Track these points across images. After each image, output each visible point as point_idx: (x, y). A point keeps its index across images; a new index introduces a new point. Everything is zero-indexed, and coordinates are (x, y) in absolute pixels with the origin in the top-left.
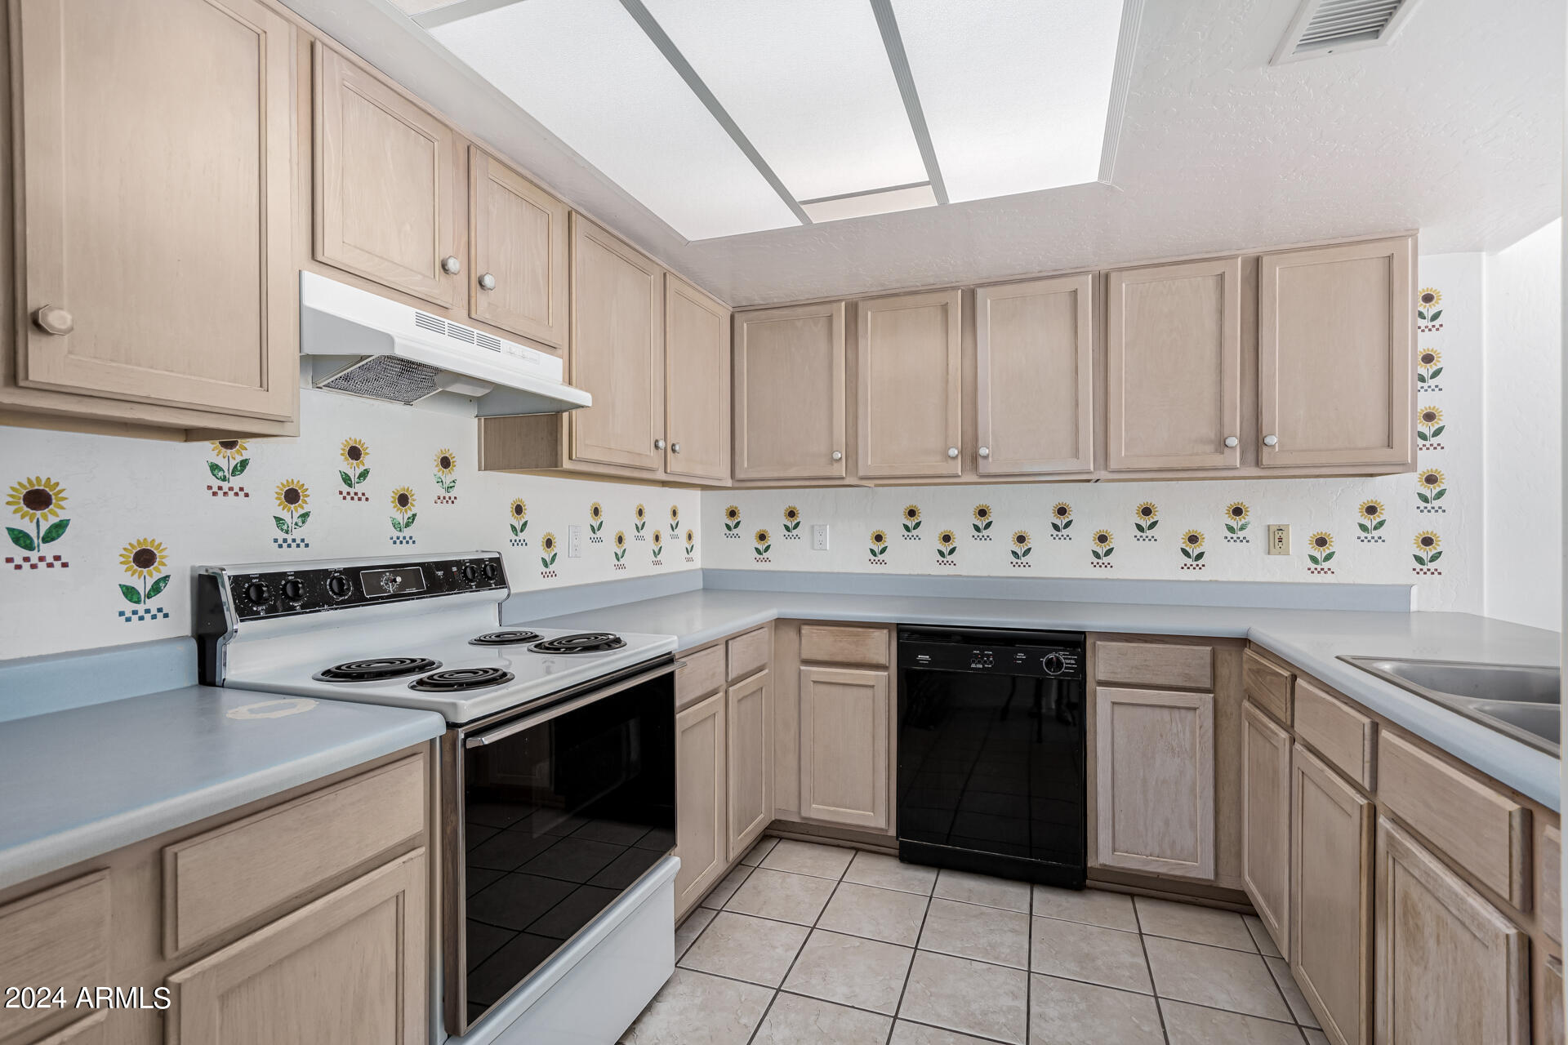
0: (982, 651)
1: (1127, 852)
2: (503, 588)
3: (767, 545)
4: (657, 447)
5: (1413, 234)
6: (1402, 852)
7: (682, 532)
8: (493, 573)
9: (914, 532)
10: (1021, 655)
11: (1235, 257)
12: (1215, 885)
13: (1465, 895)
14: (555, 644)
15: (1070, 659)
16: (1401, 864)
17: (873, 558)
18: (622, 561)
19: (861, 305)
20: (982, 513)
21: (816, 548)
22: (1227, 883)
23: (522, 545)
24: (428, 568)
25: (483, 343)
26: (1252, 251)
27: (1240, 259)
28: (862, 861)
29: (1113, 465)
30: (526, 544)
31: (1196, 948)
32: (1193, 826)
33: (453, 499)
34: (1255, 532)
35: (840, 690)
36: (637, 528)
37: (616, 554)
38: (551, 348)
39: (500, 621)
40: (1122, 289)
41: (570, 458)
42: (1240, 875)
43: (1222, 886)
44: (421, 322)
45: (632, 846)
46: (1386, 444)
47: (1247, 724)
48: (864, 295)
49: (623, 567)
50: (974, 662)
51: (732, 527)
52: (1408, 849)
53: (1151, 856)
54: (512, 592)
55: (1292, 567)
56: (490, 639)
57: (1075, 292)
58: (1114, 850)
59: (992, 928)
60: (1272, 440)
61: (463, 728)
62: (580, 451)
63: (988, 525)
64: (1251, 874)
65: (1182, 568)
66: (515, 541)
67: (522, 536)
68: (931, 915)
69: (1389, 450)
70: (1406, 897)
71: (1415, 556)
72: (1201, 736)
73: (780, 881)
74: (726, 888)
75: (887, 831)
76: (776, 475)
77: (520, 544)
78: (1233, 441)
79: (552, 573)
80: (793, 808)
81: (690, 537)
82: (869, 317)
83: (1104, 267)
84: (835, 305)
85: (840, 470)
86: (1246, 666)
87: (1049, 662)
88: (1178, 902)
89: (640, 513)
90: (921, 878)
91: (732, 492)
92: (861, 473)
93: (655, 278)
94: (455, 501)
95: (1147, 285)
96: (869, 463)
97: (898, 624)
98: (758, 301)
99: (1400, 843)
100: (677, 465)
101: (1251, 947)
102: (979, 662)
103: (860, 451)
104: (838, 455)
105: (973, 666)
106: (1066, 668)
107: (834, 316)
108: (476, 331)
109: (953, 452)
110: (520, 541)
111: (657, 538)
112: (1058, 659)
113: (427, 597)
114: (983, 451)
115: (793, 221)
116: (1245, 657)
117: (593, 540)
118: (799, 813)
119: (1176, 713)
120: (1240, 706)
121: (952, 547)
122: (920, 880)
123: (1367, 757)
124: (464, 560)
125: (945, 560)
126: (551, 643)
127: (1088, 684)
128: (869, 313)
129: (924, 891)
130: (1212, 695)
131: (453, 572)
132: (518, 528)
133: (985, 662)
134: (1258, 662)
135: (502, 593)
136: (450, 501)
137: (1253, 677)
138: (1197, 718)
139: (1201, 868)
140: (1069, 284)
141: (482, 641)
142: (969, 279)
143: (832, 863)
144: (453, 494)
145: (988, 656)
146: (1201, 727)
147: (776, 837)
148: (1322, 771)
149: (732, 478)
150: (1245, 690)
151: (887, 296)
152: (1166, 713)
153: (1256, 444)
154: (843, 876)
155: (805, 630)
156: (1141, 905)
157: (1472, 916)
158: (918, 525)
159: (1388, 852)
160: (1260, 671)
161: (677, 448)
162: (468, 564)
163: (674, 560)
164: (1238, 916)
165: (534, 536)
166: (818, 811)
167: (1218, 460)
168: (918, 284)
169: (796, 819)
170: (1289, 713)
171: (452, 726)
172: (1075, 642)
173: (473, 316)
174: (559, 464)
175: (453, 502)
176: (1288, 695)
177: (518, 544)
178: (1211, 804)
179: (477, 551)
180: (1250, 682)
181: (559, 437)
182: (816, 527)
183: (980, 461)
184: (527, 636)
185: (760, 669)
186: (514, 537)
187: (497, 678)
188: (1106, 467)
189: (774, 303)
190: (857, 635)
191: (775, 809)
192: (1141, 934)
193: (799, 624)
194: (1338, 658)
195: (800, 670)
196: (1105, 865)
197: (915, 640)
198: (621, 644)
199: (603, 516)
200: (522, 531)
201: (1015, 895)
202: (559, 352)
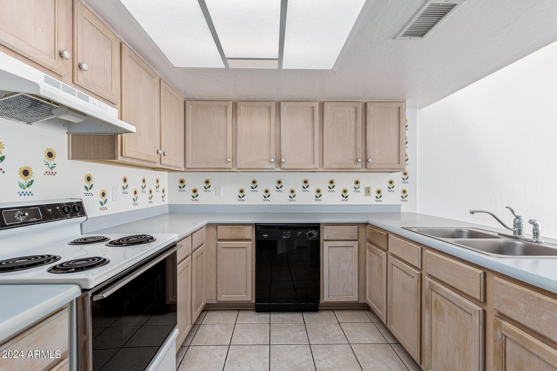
0: (286, 232)
1: (333, 296)
2: (84, 216)
3: (197, 194)
4: (158, 153)
5: (404, 101)
6: (436, 287)
7: (160, 189)
8: (79, 209)
9: (255, 189)
10: (300, 233)
11: (360, 102)
12: (358, 302)
13: (462, 299)
14: (120, 241)
15: (316, 233)
16: (434, 291)
17: (239, 199)
18: (136, 202)
19: (238, 103)
20: (279, 182)
21: (217, 195)
22: (361, 301)
23: (90, 195)
24: (43, 208)
25: (80, 96)
26: (365, 101)
27: (361, 103)
28: (242, 314)
29: (325, 167)
30: (92, 195)
31: (355, 324)
32: (352, 284)
33: (54, 173)
34: (362, 189)
35: (233, 250)
36: (143, 187)
37: (134, 199)
38: (113, 104)
39: (81, 231)
40: (328, 107)
41: (122, 155)
42: (365, 298)
43: (360, 302)
44: (47, 80)
45: (143, 325)
46: (398, 163)
47: (368, 250)
48: (239, 100)
49: (136, 204)
50: (283, 236)
51: (182, 187)
52: (438, 286)
53: (340, 296)
54: (88, 217)
55: (371, 200)
56: (80, 242)
57: (313, 107)
58: (329, 296)
59: (294, 331)
60: (370, 160)
61: (91, 291)
62: (126, 152)
63: (281, 187)
64: (370, 298)
65: (342, 201)
66: (87, 193)
67: (90, 191)
68: (272, 331)
69: (399, 164)
70: (436, 301)
71: (401, 196)
72: (355, 255)
73: (212, 328)
74: (189, 336)
75: (251, 301)
76: (204, 166)
77: (89, 195)
78: (360, 160)
79: (105, 208)
80: (214, 298)
81: (163, 191)
82: (241, 108)
83: (322, 100)
84: (228, 102)
85: (230, 165)
86: (368, 232)
87: (309, 235)
88: (346, 310)
89: (144, 181)
90: (265, 317)
91: (184, 173)
92: (238, 167)
93: (157, 80)
94: (55, 174)
95: (335, 107)
96: (241, 163)
97: (256, 224)
98: (197, 97)
99: (435, 285)
100: (165, 161)
101: (370, 321)
102: (285, 236)
103: (238, 159)
104: (229, 160)
105: (283, 237)
106: (314, 236)
107: (228, 106)
108: (77, 90)
109: (273, 160)
110: (89, 193)
111: (151, 192)
112: (312, 233)
113: (43, 223)
114: (283, 160)
115: (222, 65)
116: (367, 229)
117: (124, 193)
118: (217, 299)
119: (347, 248)
120: (365, 244)
121: (268, 194)
122: (264, 318)
123: (420, 259)
124: (63, 203)
125: (266, 199)
126: (118, 241)
127: (321, 241)
128: (242, 107)
129: (267, 322)
130: (358, 242)
131: (57, 209)
132: (89, 188)
133: (287, 236)
134: (373, 230)
135: (84, 218)
136: (53, 174)
137: (371, 235)
138: (354, 249)
139: (354, 298)
140: (311, 104)
141: (76, 243)
142: (278, 98)
143: (230, 317)
144: (54, 170)
145: (289, 233)
146: (354, 252)
147: (206, 310)
148: (401, 264)
149: (184, 167)
150: (367, 239)
151: (248, 101)
152: (344, 248)
153: (366, 161)
154: (236, 321)
155: (219, 227)
156: (337, 313)
157: (465, 306)
158: (256, 186)
159: (429, 288)
160: (374, 233)
161: (166, 154)
162: (65, 205)
163: (157, 201)
164: (363, 311)
165: (96, 191)
166: (224, 297)
167: (355, 166)
168: (260, 98)
169: (215, 302)
170: (386, 246)
171: (84, 290)
172: (317, 227)
173: (76, 82)
174: (116, 158)
175: (54, 175)
176: (386, 240)
177: (88, 195)
178: (357, 276)
179: (67, 199)
180: (370, 237)
181: (116, 145)
182: (217, 187)
183: (282, 164)
184: (101, 239)
185: (202, 245)
186: (86, 192)
187: (101, 262)
188: (323, 167)
189: (203, 99)
190: (240, 228)
191: (206, 299)
192: (339, 323)
193: (217, 225)
194: (401, 228)
195: (217, 243)
196: (326, 302)
197: (262, 229)
198: (154, 240)
199: (128, 182)
200: (90, 189)
201: (297, 317)
202: (116, 106)
